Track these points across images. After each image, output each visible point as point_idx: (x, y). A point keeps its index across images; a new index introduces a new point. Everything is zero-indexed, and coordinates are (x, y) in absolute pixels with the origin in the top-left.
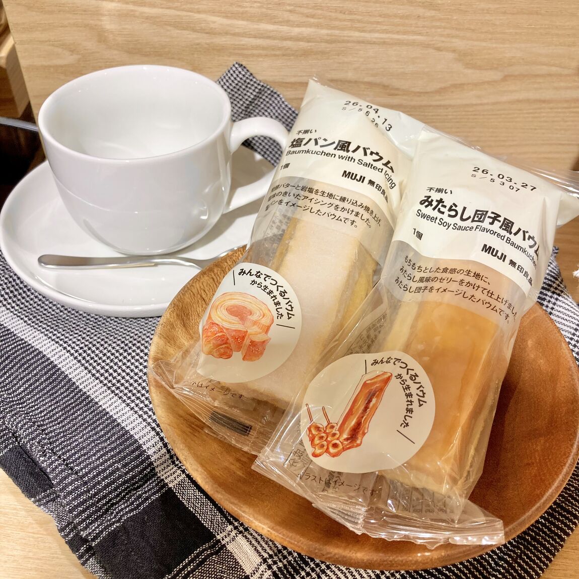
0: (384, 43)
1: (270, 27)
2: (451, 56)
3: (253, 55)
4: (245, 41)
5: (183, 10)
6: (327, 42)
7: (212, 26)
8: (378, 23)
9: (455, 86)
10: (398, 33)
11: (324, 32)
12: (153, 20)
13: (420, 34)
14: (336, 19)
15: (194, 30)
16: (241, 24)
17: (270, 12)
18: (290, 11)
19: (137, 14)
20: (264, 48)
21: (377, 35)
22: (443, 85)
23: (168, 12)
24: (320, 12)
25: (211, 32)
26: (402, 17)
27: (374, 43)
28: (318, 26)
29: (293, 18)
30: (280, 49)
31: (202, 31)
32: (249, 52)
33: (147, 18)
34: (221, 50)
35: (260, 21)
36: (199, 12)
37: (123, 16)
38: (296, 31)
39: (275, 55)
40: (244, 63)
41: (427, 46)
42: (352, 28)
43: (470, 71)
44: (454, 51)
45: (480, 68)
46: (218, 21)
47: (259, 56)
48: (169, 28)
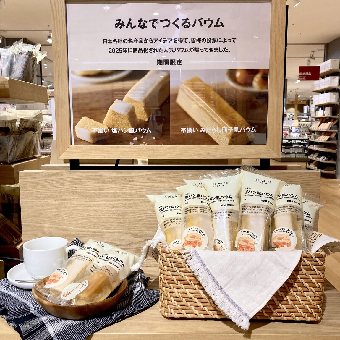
0: (113, 232)
1: (85, 229)
2: (130, 235)
3: (80, 236)
4: (78, 233)
5: (64, 226)
6: (99, 232)
7: (71, 229)
8: (111, 227)
9: (132, 243)
10: (116, 230)
11: (98, 230)
12: (56, 228)
13: (121, 230)
14: (101, 227)
15: (66, 231)
16: (77, 229)
17: (84, 226)
18: (89, 225)
19: (53, 227)
20: (83, 234)
21: (111, 230)
22: (129, 243)
23: (60, 226)
24: (96, 225)
25: (70, 231)
26: (116, 226)
27: (111, 232)
28: (96, 229)
29: (90, 227)
30: (87, 234)
31: (68, 231)
32: (80, 235)
33: (55, 228)
34: (72, 235)
35: (82, 228)
36: (67, 226)
37: (49, 227)
38: (91, 230)
39: (86, 236)
40: (78, 238)
41: (123, 232)
42: (104, 229)
43: (135, 239)
44: (130, 234)
45: (138, 238)
46: (71, 228)
47: (82, 236)
48: (60, 230)
